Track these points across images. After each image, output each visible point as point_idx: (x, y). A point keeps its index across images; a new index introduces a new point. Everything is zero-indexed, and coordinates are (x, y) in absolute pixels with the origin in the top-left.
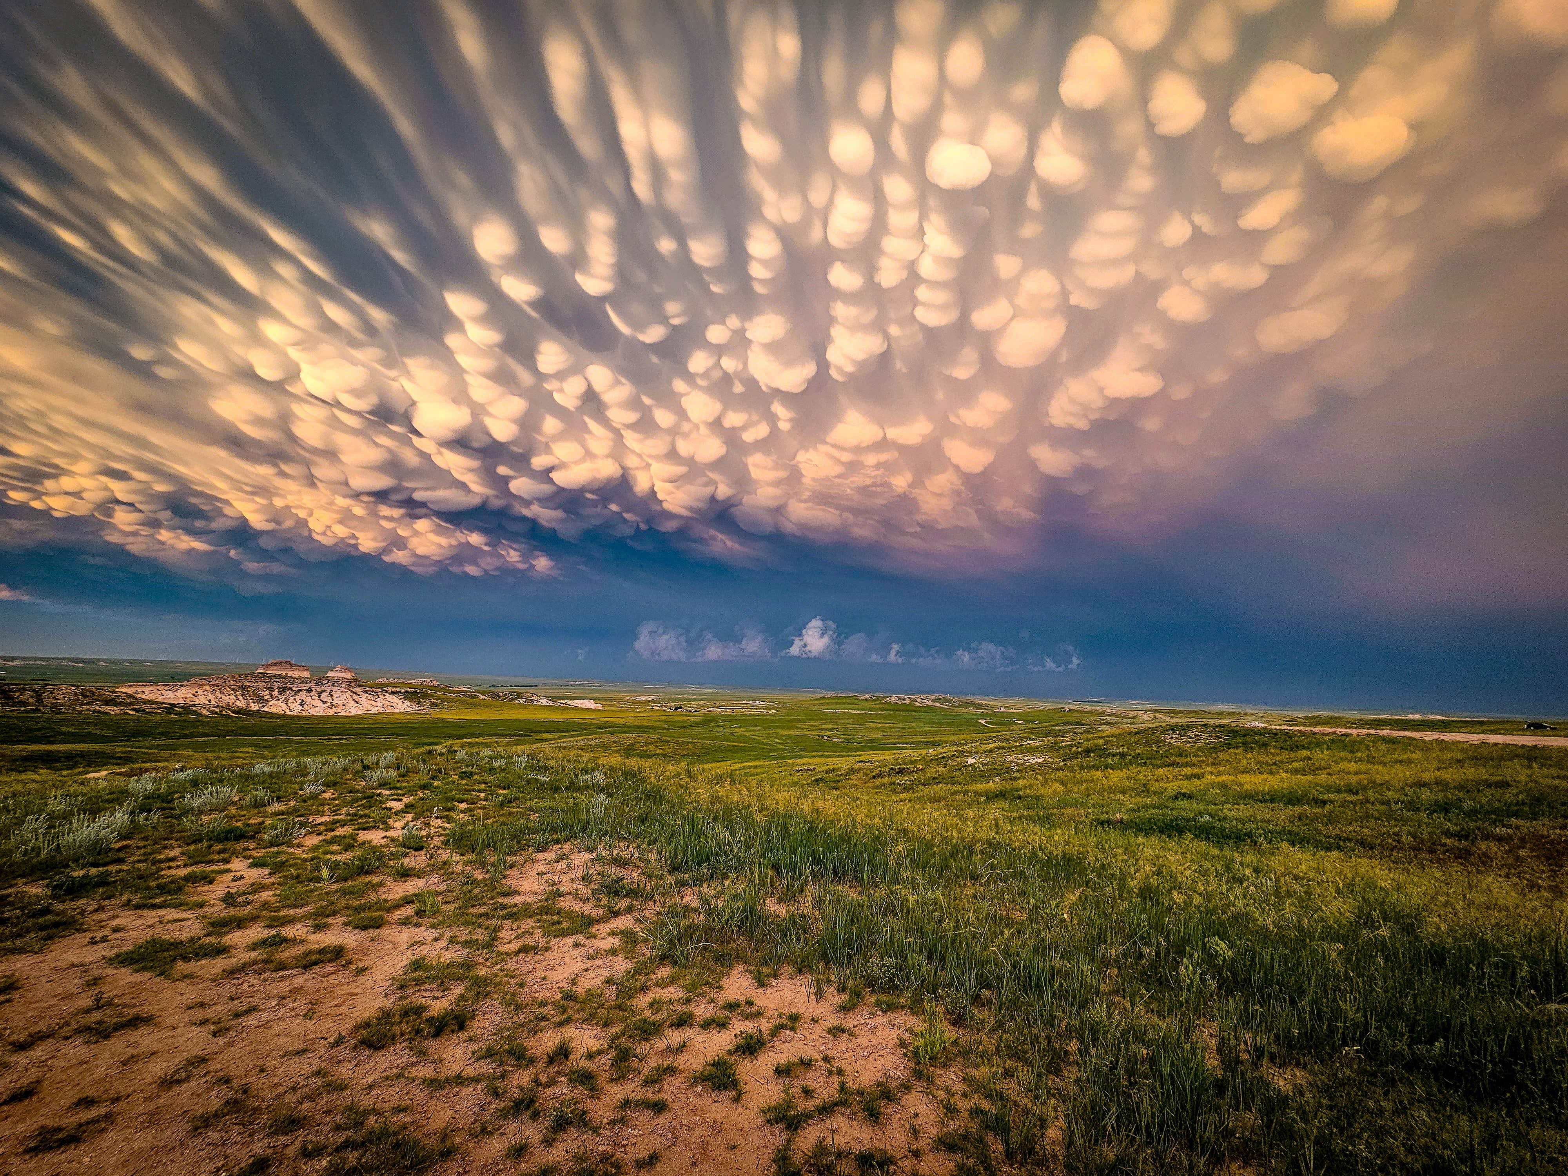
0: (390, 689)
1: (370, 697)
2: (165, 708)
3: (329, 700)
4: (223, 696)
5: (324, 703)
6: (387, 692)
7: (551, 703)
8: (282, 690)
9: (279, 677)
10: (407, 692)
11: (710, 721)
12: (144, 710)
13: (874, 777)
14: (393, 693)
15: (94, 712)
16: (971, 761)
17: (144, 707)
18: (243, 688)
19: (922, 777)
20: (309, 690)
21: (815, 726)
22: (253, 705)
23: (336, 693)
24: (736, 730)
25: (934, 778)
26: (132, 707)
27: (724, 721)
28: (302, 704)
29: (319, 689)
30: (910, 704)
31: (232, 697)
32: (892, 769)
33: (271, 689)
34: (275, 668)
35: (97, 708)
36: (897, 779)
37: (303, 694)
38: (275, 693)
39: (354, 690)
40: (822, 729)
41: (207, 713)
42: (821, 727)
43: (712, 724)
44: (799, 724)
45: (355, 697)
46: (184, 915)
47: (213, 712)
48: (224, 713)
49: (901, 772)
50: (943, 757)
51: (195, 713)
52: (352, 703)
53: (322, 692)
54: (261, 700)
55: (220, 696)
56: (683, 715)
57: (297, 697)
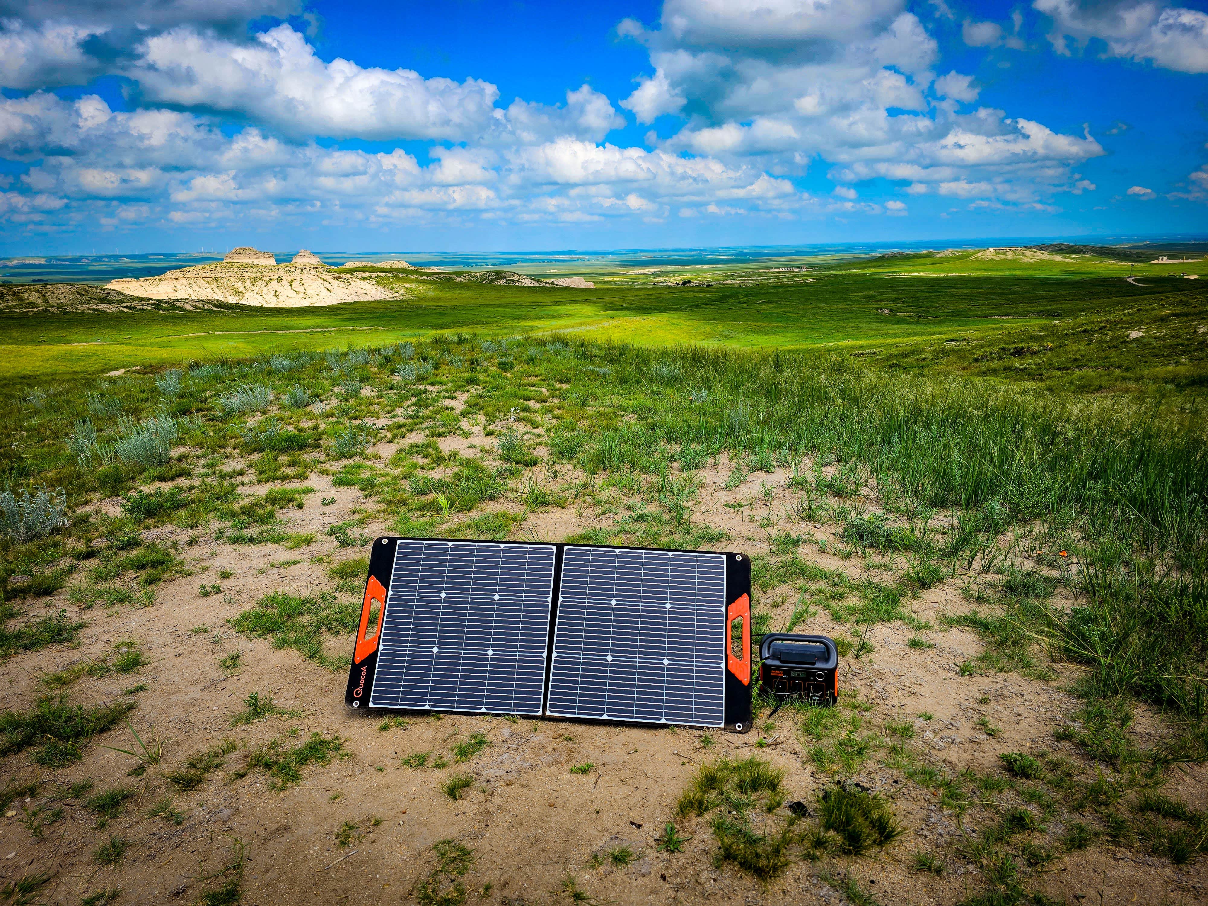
0: (361, 274)
1: (341, 284)
2: (153, 304)
3: (301, 289)
4: (201, 290)
5: (297, 293)
6: (357, 277)
7: (535, 284)
8: (254, 281)
9: (246, 266)
10: (378, 277)
11: (728, 297)
12: (135, 308)
13: (976, 360)
14: (364, 279)
15: (94, 310)
16: (1134, 334)
17: (134, 304)
18: (216, 279)
19: (1055, 360)
20: (280, 279)
21: (872, 297)
22: (229, 298)
23: (307, 280)
24: (765, 306)
25: (1075, 360)
26: (123, 305)
27: (746, 295)
28: (276, 294)
29: (290, 278)
30: (1013, 261)
31: (209, 290)
32: (1004, 349)
33: (242, 279)
34: (240, 256)
35: (95, 307)
36: (1017, 363)
37: (274, 284)
38: (248, 284)
39: (323, 277)
40: (881, 301)
41: (192, 308)
42: (879, 298)
43: (731, 301)
44: (851, 295)
45: (327, 285)
46: (294, 555)
47: (196, 307)
48: (206, 307)
49: (1019, 352)
50: (1085, 331)
51: (180, 308)
52: (325, 292)
53: (292, 281)
54: (236, 292)
55: (198, 289)
56: (694, 291)
57: (269, 287)
